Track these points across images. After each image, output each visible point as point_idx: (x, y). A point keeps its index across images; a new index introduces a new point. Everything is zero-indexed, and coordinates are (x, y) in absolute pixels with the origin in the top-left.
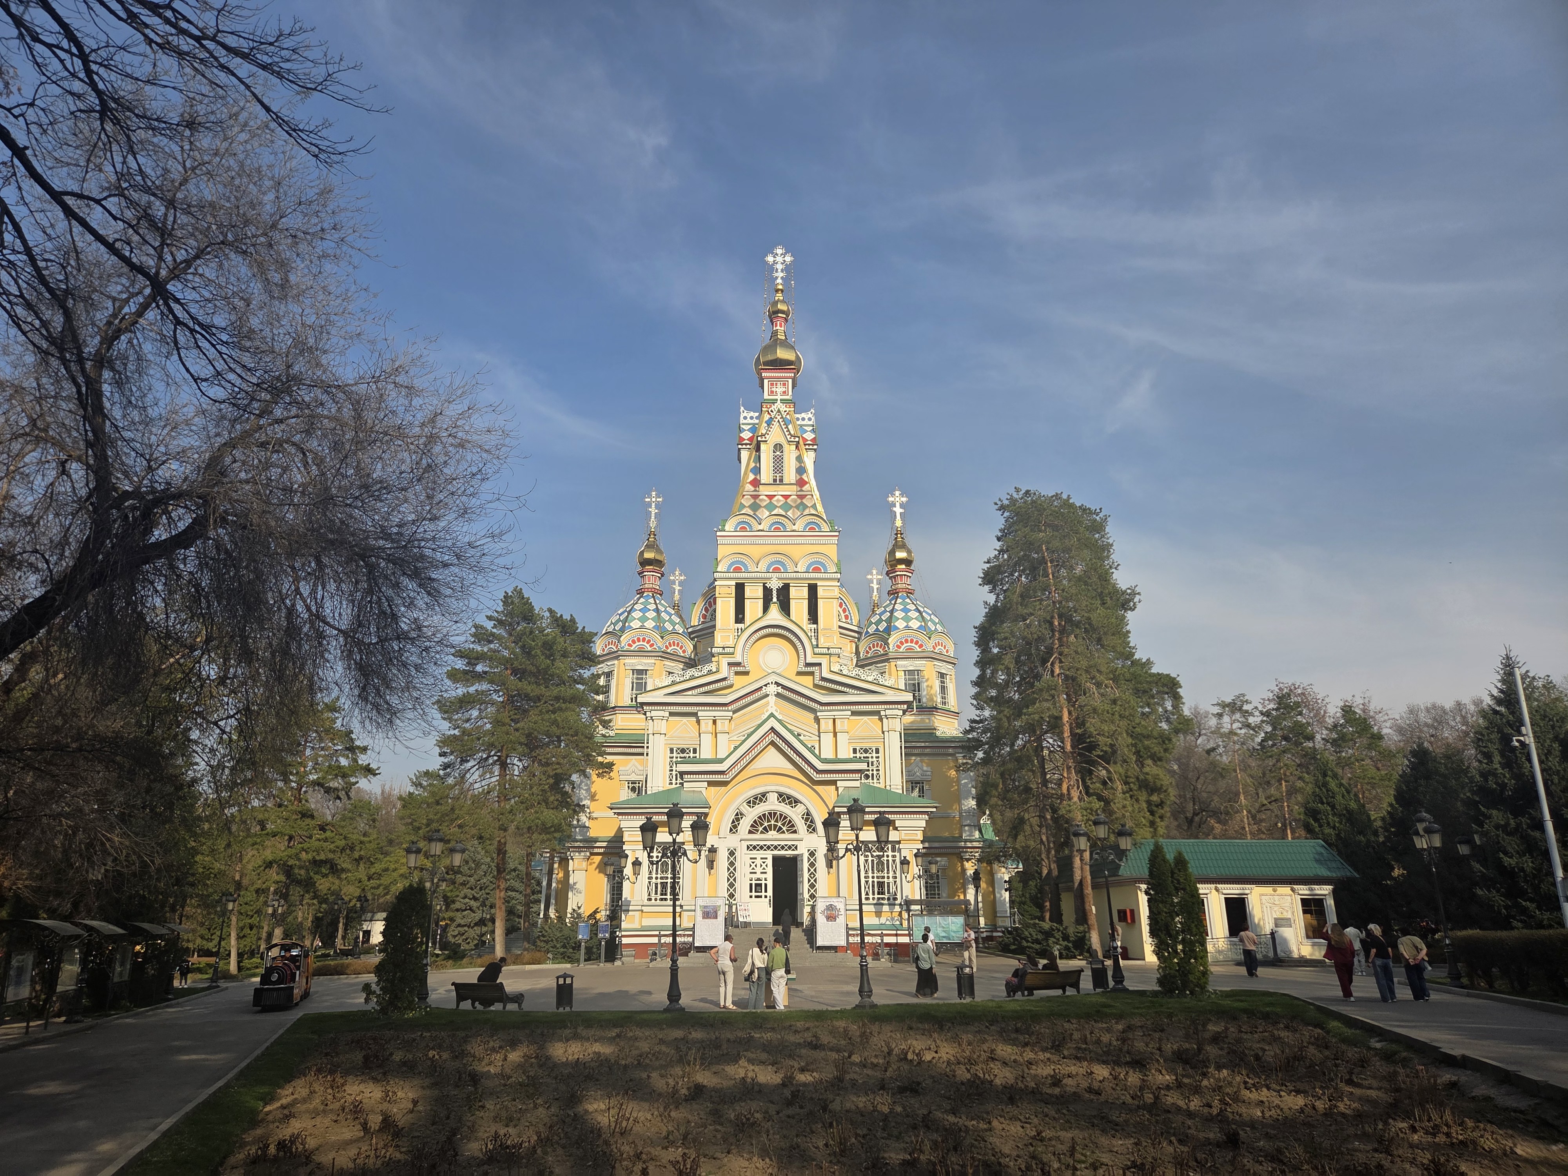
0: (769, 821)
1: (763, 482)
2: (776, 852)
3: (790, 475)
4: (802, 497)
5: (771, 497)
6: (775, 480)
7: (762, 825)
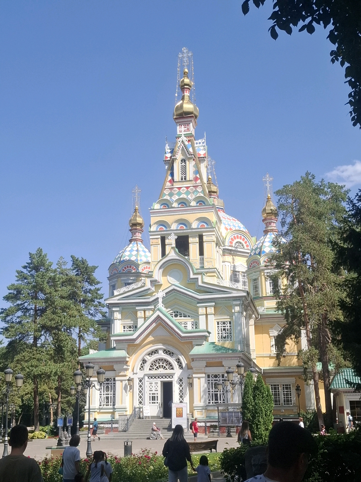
0: (159, 363)
1: (175, 180)
2: (162, 380)
3: (190, 175)
4: (196, 187)
5: (179, 188)
6: (182, 179)
7: (155, 365)
